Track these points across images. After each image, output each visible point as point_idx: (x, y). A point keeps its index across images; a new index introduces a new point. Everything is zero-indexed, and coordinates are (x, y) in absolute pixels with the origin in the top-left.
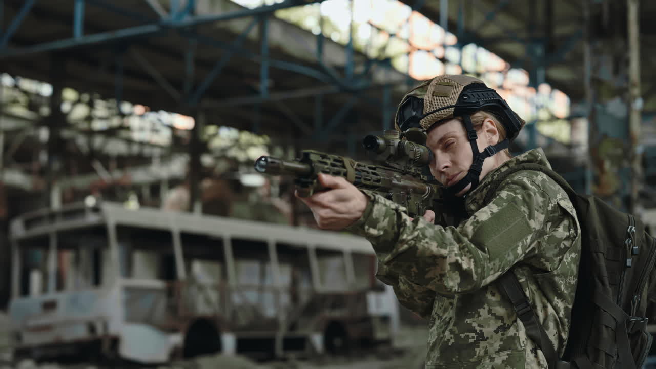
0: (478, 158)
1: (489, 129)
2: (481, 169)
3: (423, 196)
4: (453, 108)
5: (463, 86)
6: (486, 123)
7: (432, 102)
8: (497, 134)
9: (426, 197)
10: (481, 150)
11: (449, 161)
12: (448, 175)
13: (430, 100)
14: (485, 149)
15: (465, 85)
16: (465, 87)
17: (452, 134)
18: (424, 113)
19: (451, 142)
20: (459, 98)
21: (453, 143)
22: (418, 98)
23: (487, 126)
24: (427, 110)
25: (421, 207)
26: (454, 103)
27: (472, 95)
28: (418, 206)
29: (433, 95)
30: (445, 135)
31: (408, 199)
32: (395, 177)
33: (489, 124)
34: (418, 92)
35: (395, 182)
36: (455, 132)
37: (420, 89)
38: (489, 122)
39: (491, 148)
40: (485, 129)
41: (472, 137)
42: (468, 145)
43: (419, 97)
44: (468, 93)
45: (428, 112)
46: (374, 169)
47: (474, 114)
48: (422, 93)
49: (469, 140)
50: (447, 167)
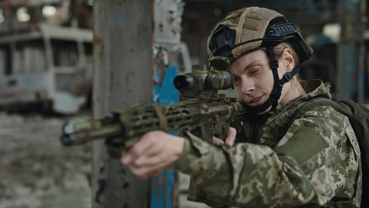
0: (278, 84)
1: (286, 57)
2: (281, 94)
3: (227, 116)
4: (261, 41)
5: (269, 21)
6: (286, 52)
7: (243, 34)
8: (293, 63)
9: (229, 116)
10: (281, 77)
11: (254, 86)
12: (252, 97)
13: (241, 31)
14: (284, 76)
15: (271, 20)
16: (270, 21)
17: (258, 62)
18: (236, 43)
19: (257, 69)
20: (266, 32)
21: (259, 70)
22: (230, 29)
23: (286, 55)
24: (238, 41)
25: (225, 127)
26: (262, 37)
27: (277, 29)
28: (223, 127)
29: (243, 28)
30: (252, 63)
31: (215, 124)
32: (203, 108)
33: (287, 53)
34: (230, 23)
35: (203, 112)
36: (260, 61)
37: (232, 20)
38: (288, 51)
39: (288, 74)
40: (284, 57)
41: (274, 66)
42: (270, 73)
43: (232, 28)
44: (273, 27)
45: (239, 43)
46: (185, 107)
47: (277, 46)
48: (235, 24)
49: (272, 68)
50: (251, 90)
